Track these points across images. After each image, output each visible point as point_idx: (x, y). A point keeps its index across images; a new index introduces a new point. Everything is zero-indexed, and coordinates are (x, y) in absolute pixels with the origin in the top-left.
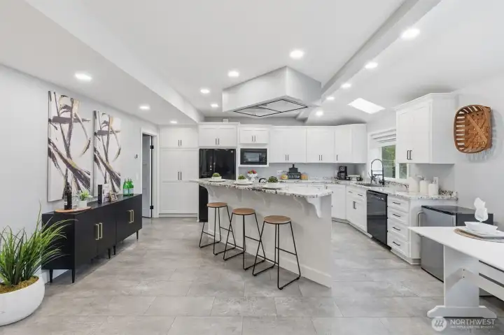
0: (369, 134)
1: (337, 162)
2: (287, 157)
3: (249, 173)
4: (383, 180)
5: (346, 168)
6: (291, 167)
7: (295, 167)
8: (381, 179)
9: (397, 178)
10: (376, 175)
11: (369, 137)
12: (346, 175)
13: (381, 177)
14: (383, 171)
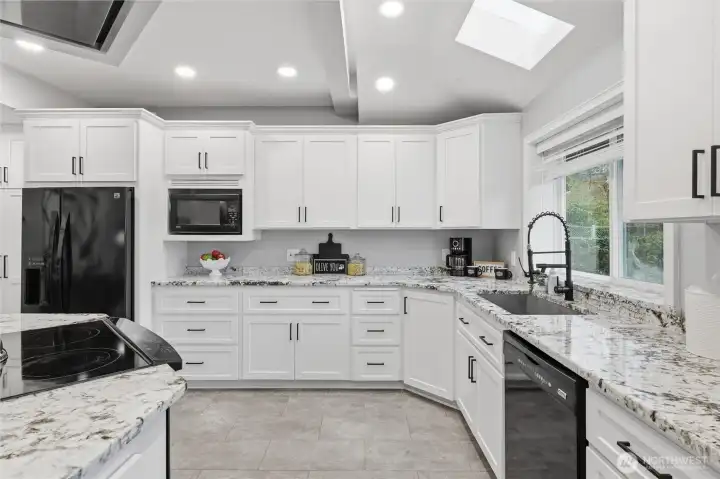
0: (528, 140)
1: (439, 226)
2: (302, 213)
3: (203, 257)
4: (568, 282)
5: (468, 242)
6: (325, 239)
7: (336, 240)
8: (563, 279)
9: (618, 279)
10: (543, 267)
11: (529, 152)
12: (469, 262)
13: (561, 274)
14: (568, 253)
